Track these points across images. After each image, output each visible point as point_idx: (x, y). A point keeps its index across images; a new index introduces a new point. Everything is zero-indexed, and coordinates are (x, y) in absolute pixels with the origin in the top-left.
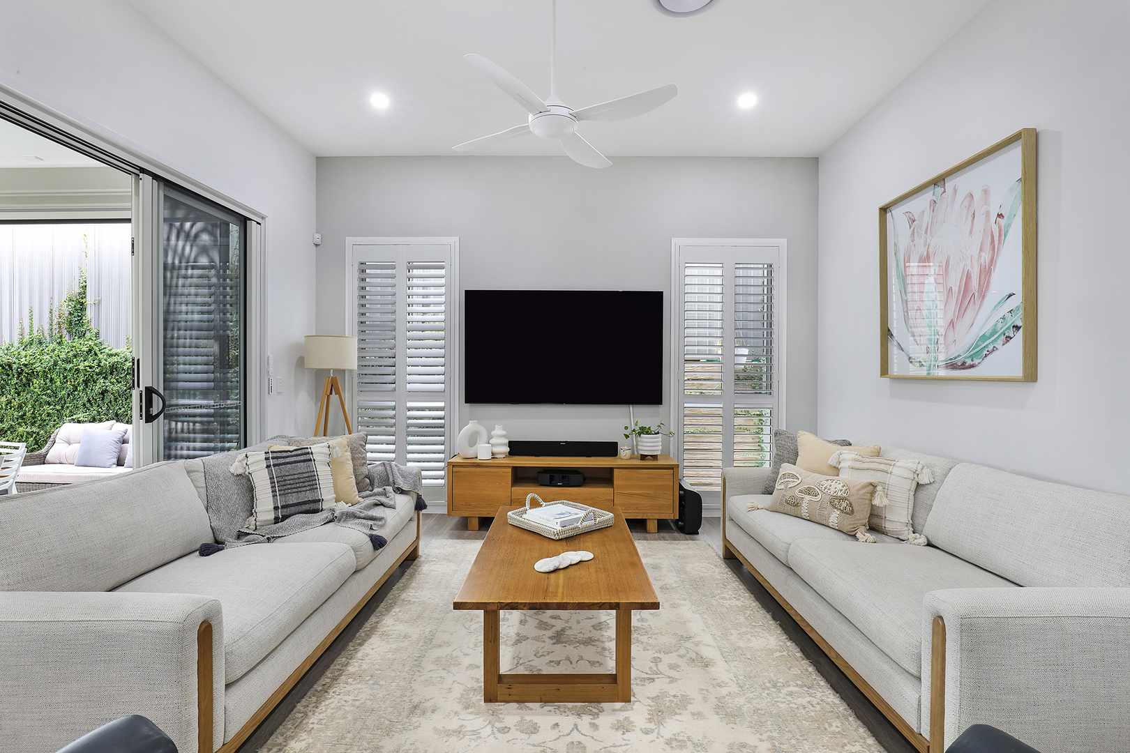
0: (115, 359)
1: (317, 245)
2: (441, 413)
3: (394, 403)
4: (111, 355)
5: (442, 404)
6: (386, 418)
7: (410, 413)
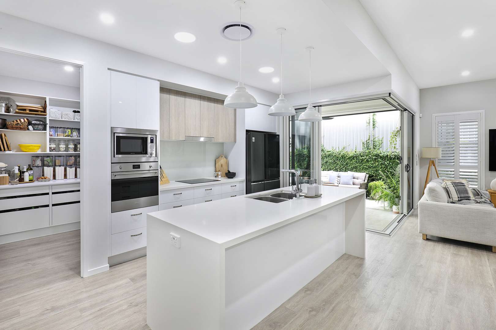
0: (330, 153)
1: (420, 117)
2: (476, 174)
3: (454, 170)
4: (328, 152)
5: (477, 171)
6: (451, 175)
7: (461, 173)
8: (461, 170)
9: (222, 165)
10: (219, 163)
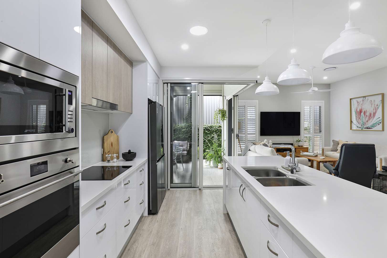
2: (254, 138)
6: (243, 139)
7: (248, 138)
8: (248, 136)
9: (112, 143)
10: (109, 141)
